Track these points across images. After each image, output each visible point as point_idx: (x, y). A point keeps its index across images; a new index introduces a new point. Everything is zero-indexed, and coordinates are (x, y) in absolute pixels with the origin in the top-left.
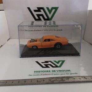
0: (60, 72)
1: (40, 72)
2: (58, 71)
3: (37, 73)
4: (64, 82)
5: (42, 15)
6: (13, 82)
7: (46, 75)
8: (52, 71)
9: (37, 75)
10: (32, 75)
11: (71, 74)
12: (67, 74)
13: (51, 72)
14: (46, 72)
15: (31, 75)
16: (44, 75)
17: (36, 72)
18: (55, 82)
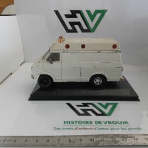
0: (110, 125)
1: (75, 124)
2: (106, 123)
3: (68, 124)
4: (118, 144)
5: (79, 24)
6: (26, 141)
7: (84, 128)
8: (96, 122)
9: (69, 129)
10: (60, 129)
11: (130, 129)
12: (123, 129)
13: (94, 123)
14: (85, 124)
15: (58, 129)
16: (82, 129)
17: (67, 122)
18: (101, 143)
